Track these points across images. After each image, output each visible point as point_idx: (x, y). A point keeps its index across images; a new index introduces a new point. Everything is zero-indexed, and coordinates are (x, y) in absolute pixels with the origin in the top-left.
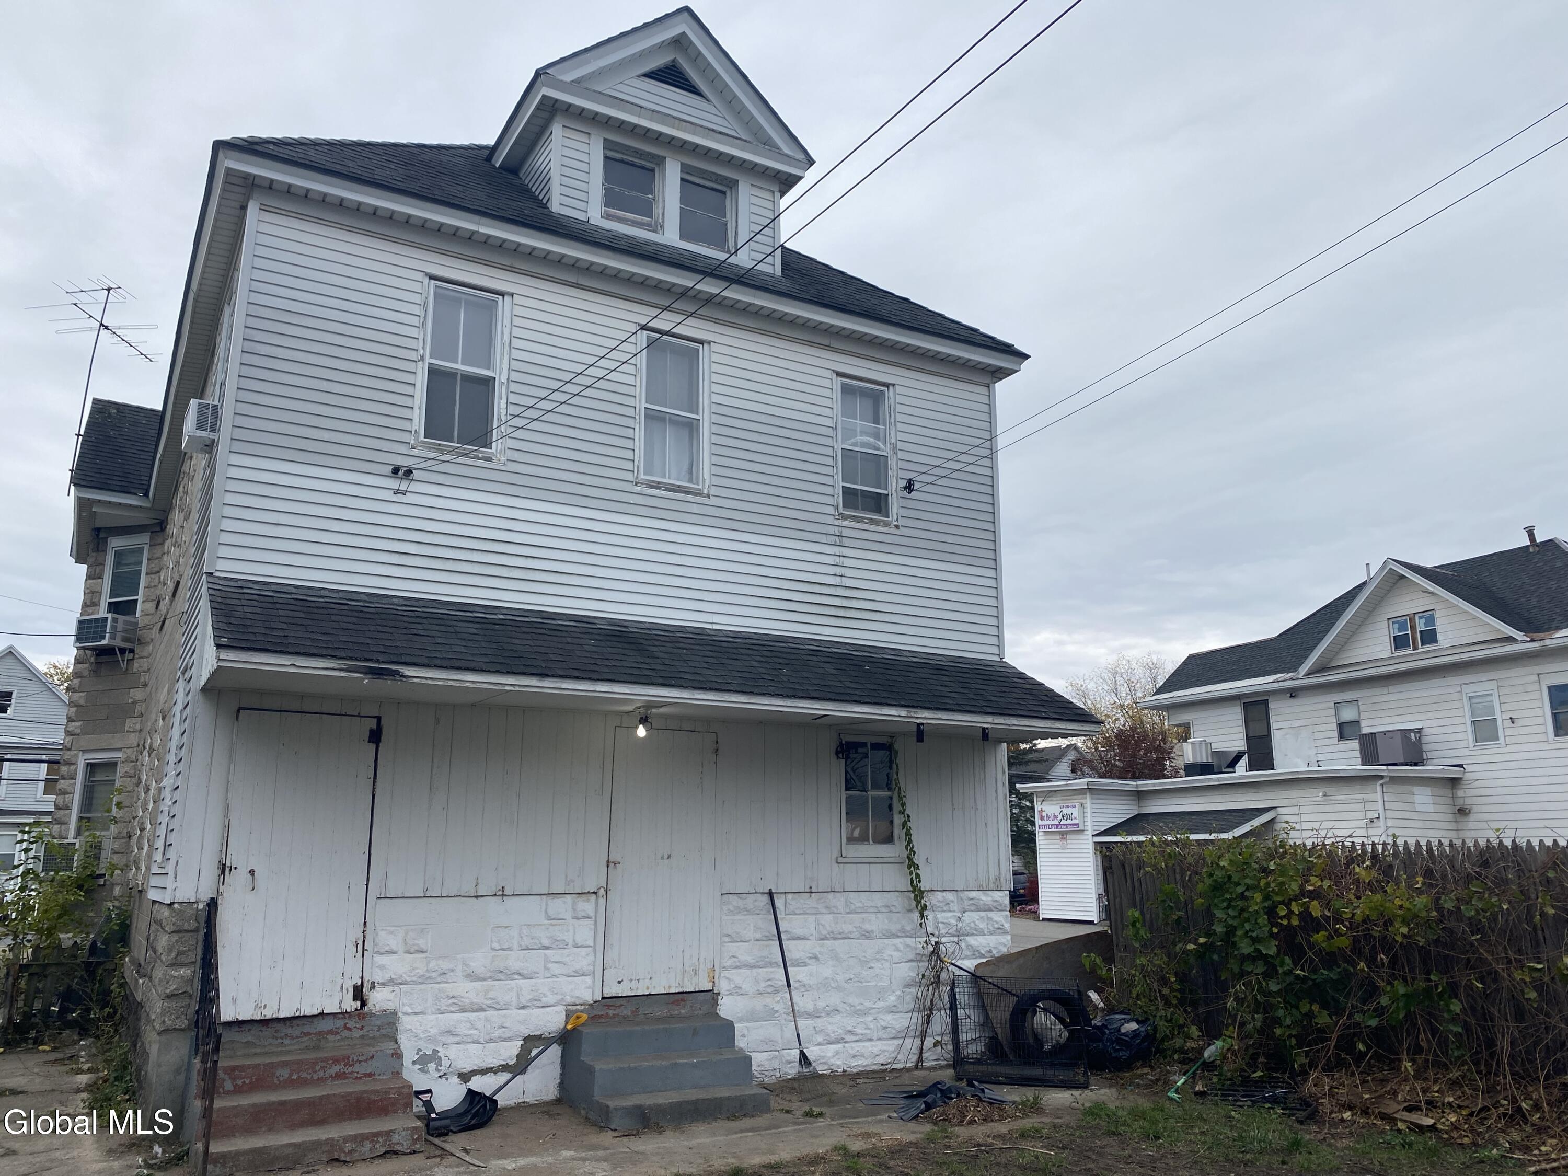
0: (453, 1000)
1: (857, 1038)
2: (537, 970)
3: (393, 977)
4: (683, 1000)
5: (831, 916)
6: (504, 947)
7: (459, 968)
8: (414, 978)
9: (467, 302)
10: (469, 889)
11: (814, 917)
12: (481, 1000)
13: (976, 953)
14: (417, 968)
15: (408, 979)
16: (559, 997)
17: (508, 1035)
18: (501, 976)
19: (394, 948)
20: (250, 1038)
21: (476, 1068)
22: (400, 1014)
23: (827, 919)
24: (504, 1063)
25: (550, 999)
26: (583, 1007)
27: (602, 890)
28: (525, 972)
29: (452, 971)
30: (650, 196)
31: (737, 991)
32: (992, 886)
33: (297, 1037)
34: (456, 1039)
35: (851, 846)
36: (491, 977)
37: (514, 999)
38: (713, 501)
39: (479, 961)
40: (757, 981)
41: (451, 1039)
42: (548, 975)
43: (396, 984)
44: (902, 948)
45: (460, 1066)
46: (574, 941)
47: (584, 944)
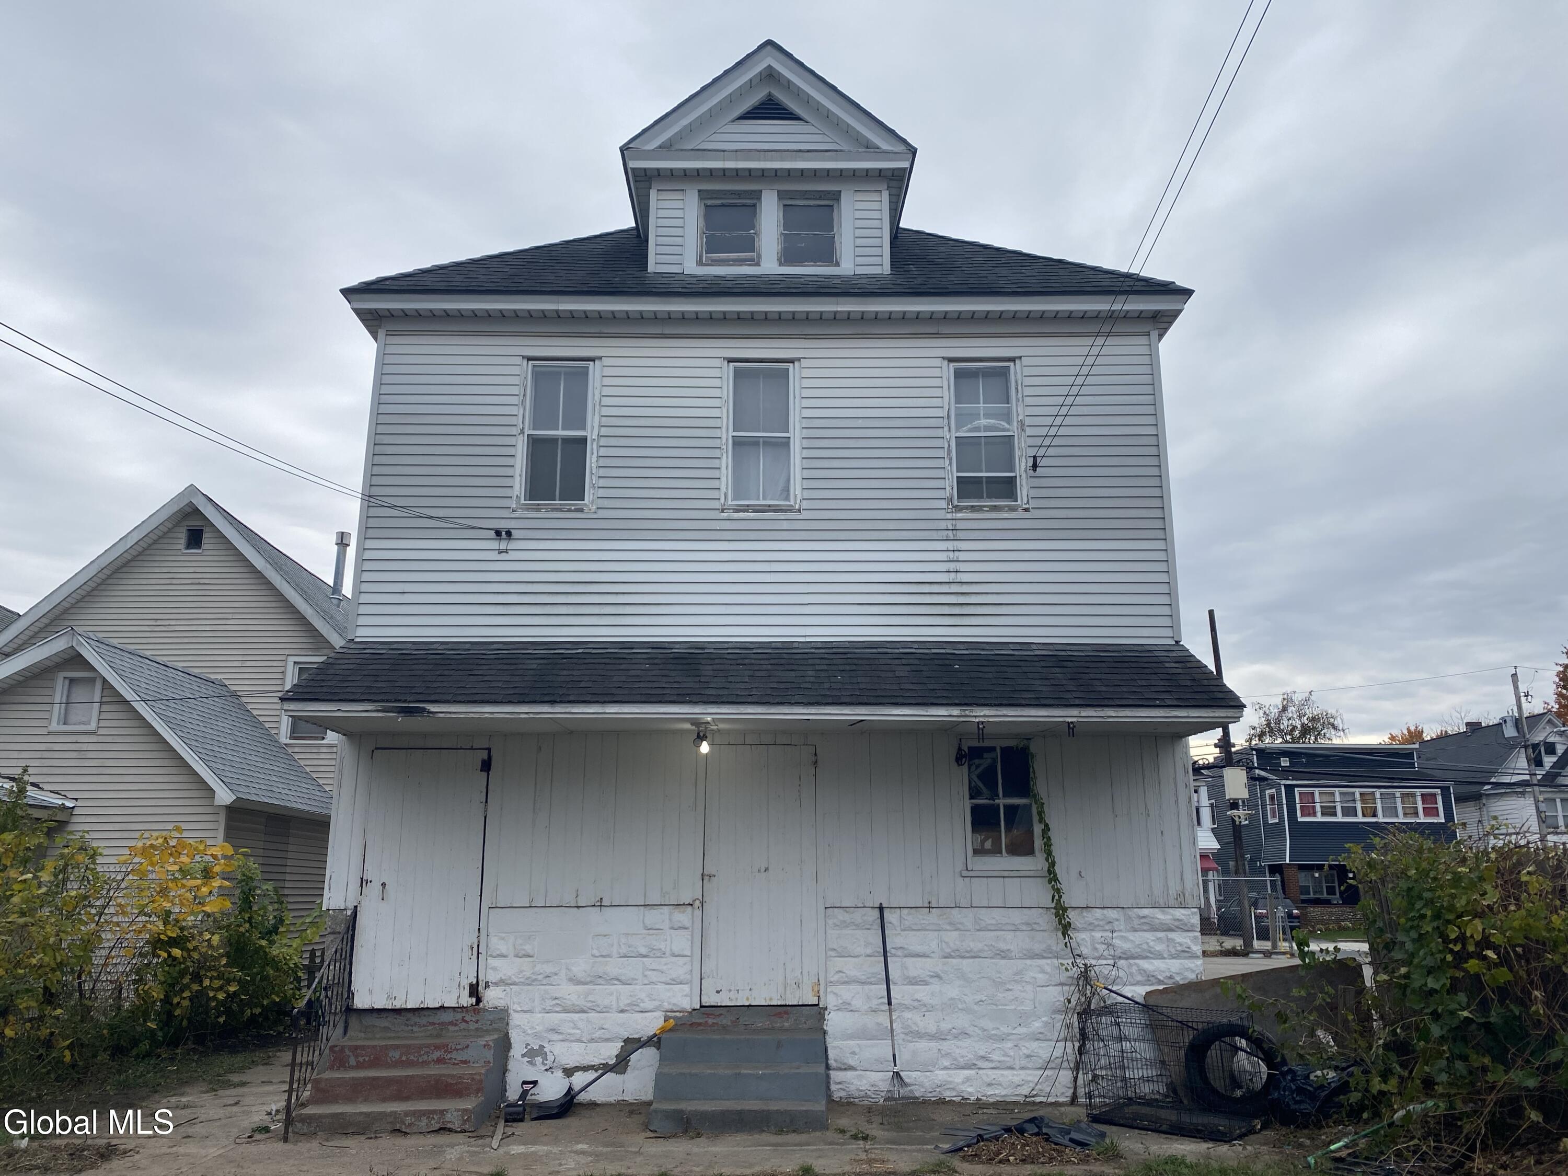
0: (557, 1001)
1: (993, 1065)
2: (636, 977)
3: (503, 978)
4: (786, 1013)
5: (957, 933)
6: (604, 954)
7: (564, 971)
8: (522, 980)
9: (565, 374)
10: (570, 899)
11: (936, 933)
12: (581, 1003)
13: (1149, 978)
14: (525, 971)
15: (517, 980)
16: (657, 1003)
17: (608, 1036)
18: (600, 981)
19: (504, 952)
20: (387, 1024)
21: (578, 1065)
22: (511, 1012)
23: (952, 937)
24: (604, 1062)
25: (648, 1005)
26: (682, 1014)
27: (698, 902)
28: (623, 978)
29: (556, 974)
30: (752, 231)
31: (845, 1007)
32: (1172, 902)
33: (424, 1026)
34: (560, 1037)
35: (976, 858)
36: (591, 982)
37: (614, 1003)
38: (805, 515)
39: (581, 966)
40: (869, 998)
41: (556, 1037)
42: (646, 982)
43: (507, 984)
44: (1049, 970)
45: (563, 1062)
46: (671, 950)
47: (681, 953)
